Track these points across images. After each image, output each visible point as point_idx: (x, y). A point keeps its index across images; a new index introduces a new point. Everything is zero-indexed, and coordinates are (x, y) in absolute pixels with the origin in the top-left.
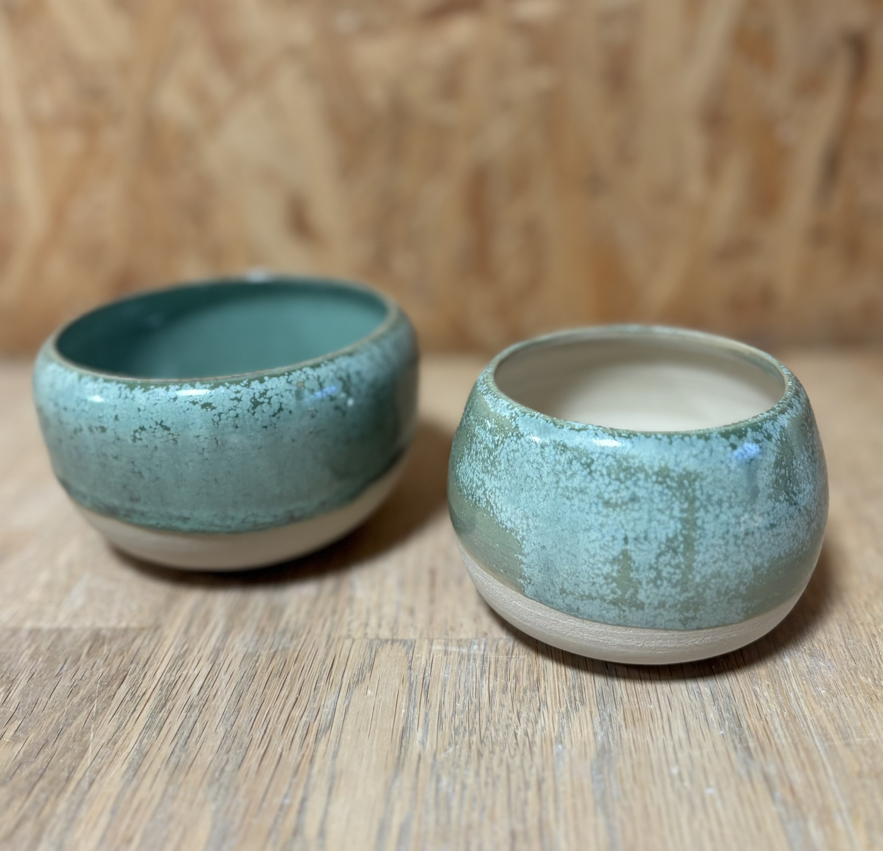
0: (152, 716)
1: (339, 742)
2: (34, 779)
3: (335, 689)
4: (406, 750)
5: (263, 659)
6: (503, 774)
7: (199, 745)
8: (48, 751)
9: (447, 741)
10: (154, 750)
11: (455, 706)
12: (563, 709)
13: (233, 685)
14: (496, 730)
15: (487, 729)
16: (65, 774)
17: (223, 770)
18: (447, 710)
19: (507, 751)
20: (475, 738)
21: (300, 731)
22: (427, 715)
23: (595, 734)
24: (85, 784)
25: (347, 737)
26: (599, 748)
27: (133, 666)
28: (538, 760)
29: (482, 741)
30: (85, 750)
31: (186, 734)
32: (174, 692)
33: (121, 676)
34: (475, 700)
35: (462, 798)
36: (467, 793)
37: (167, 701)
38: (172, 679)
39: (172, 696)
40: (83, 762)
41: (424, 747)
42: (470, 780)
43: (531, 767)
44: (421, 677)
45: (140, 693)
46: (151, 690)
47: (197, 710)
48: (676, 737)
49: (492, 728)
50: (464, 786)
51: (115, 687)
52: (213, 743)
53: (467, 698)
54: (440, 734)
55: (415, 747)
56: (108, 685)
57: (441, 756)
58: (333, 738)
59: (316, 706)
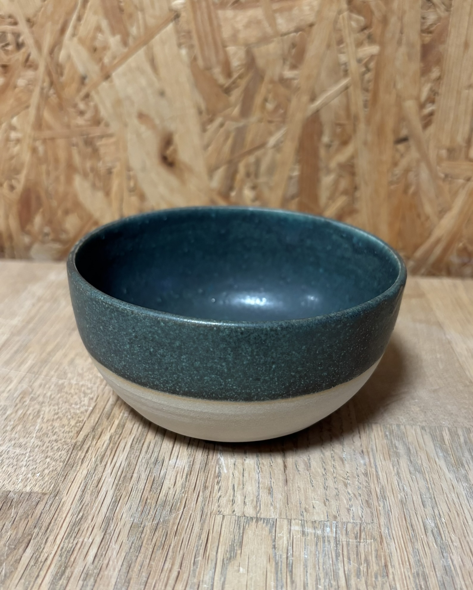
3: (211, 565)
5: (147, 530)
11: (317, 587)
13: (123, 554)
27: (36, 530)
32: (72, 559)
33: (26, 540)
34: (334, 583)
37: (66, 568)
38: (70, 545)
39: (70, 564)
44: (284, 556)
45: (42, 558)
46: (51, 556)
47: (92, 580)
51: (21, 550)
53: (327, 580)
56: (15, 549)
59: (196, 580)
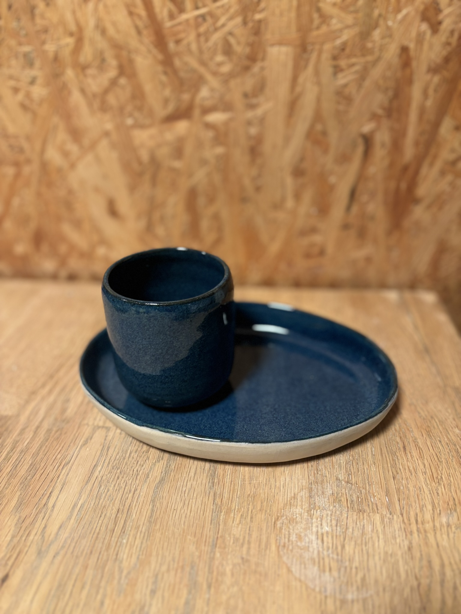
0: (7, 455)
1: (70, 470)
3: (75, 447)
4: (93, 474)
5: (53, 432)
6: (124, 487)
7: (21, 468)
9: (108, 472)
11: (116, 457)
12: (154, 461)
14: (127, 468)
15: (124, 467)
17: (26, 479)
18: (113, 459)
19: (128, 477)
20: (119, 471)
21: (58, 464)
22: (105, 460)
23: (162, 472)
25: (74, 467)
26: (161, 478)
28: (137, 482)
29: (121, 473)
31: (17, 463)
32: (17, 445)
34: (124, 455)
35: (106, 495)
36: (109, 493)
37: (14, 448)
41: (100, 474)
42: (111, 489)
43: (134, 484)
44: (108, 443)
45: (5, 444)
47: (23, 453)
48: (190, 476)
49: (126, 467)
50: (108, 491)
52: (26, 467)
53: (122, 454)
54: (107, 468)
55: (96, 473)
57: (104, 478)
58: (69, 468)
59: (67, 454)
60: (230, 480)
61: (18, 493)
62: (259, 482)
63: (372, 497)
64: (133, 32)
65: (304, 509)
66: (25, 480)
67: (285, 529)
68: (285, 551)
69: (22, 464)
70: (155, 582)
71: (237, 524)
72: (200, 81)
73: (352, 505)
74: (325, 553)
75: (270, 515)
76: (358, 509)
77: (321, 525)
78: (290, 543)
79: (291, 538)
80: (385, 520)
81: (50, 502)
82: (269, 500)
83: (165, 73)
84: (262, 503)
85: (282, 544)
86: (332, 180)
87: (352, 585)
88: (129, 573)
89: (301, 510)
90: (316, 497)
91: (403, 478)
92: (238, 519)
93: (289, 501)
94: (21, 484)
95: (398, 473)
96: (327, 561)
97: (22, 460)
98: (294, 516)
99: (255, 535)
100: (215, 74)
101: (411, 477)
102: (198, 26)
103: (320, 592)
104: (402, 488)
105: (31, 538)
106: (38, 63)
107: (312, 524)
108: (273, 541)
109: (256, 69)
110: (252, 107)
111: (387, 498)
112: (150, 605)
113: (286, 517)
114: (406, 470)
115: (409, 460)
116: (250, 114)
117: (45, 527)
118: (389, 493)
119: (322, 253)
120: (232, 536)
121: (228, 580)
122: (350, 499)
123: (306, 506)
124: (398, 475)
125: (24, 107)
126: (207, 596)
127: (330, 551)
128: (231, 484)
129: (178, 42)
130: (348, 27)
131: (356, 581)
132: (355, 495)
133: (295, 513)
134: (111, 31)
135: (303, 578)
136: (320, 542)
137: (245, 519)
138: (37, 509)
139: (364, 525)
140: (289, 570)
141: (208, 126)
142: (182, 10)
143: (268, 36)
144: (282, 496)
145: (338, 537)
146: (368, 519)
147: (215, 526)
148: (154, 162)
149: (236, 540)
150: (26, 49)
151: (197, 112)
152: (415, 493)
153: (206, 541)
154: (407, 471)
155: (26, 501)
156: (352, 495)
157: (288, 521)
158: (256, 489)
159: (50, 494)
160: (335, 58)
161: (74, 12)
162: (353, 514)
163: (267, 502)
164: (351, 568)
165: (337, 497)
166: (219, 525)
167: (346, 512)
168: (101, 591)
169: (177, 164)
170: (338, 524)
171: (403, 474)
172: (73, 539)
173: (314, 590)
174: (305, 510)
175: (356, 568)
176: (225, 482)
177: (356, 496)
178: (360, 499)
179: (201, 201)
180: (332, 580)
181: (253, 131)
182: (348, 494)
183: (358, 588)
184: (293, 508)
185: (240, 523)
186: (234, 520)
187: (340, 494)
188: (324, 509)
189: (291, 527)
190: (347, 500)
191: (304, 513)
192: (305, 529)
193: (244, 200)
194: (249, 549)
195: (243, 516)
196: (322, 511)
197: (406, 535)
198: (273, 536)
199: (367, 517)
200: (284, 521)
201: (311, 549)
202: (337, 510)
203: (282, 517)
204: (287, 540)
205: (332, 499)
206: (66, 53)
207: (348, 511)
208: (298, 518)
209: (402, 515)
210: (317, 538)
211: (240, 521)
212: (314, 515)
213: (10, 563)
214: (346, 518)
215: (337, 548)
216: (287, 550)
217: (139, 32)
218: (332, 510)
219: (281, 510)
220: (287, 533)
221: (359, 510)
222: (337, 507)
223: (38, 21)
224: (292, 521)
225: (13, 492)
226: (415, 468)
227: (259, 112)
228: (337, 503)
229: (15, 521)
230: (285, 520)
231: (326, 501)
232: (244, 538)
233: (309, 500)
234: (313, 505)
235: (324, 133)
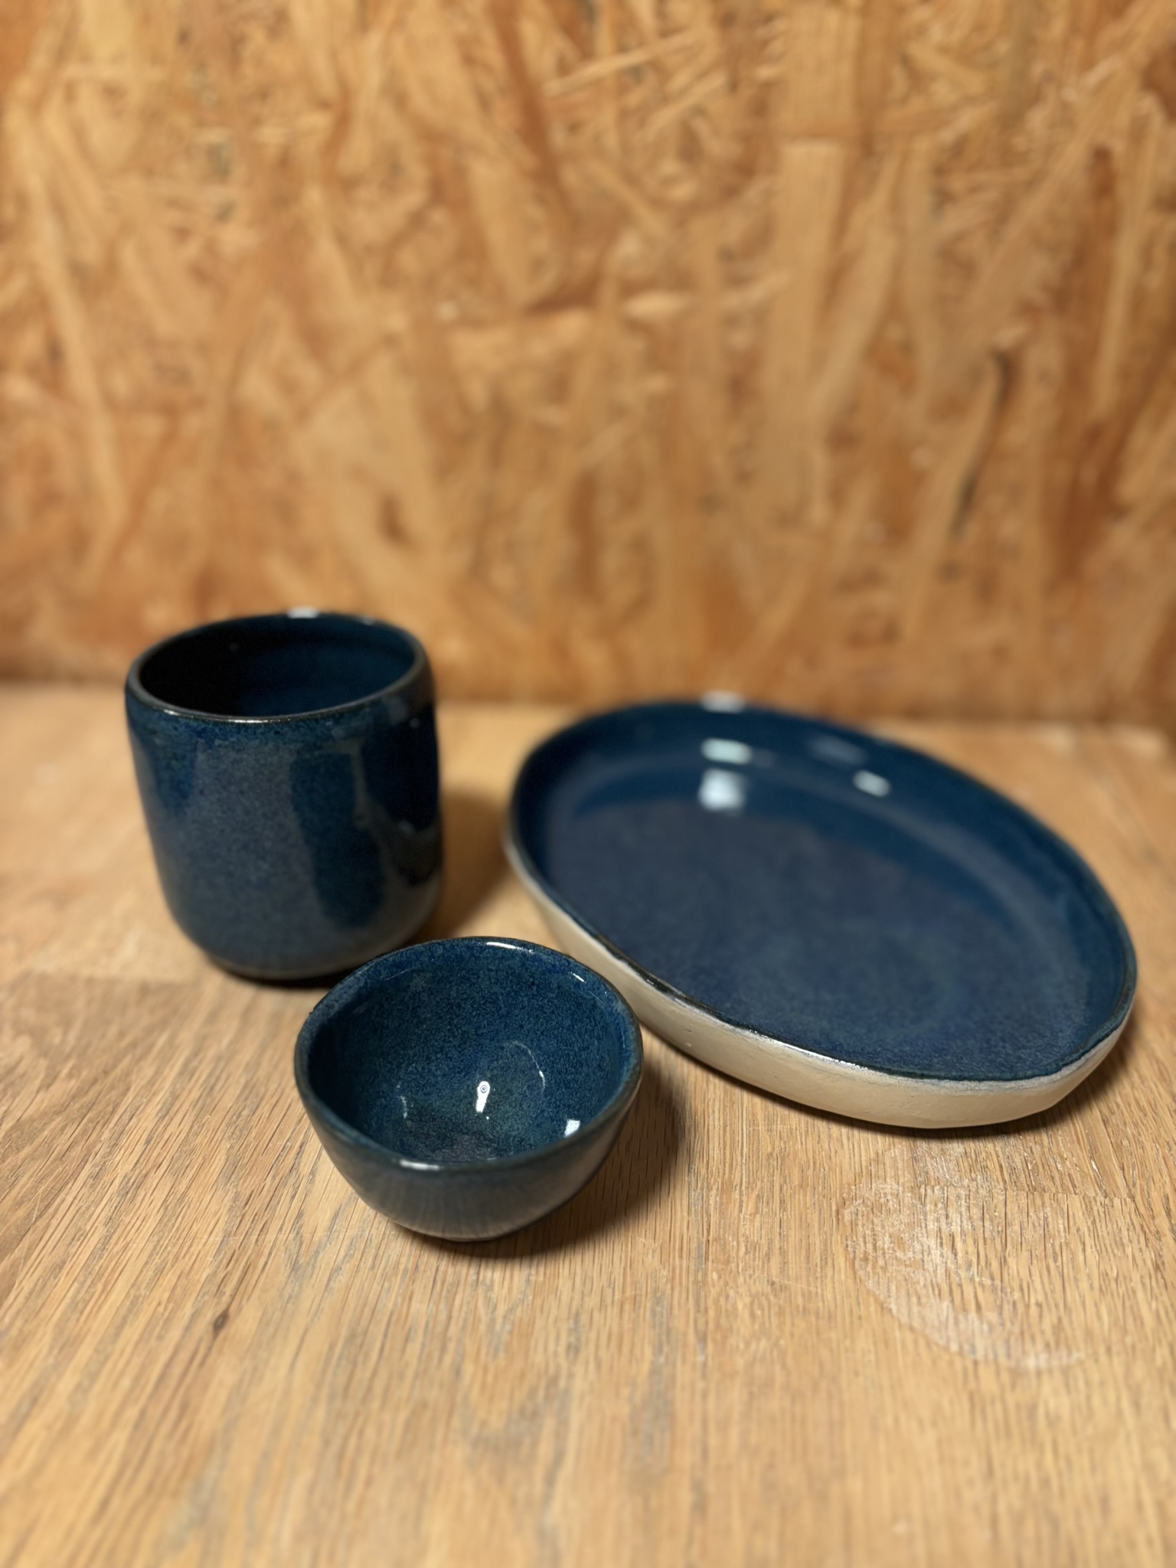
2: (84, 1111)
7: (222, 1092)
8: (97, 1087)
10: (185, 1093)
16: (110, 1108)
17: (240, 1115)
24: (126, 1117)
30: (128, 1089)
31: (213, 1082)
40: (125, 1099)
52: (234, 1091)
60: (722, 1122)
61: (226, 1145)
62: (791, 1129)
63: (1058, 1159)
64: (470, 103)
65: (903, 1185)
66: (237, 1118)
67: (863, 1225)
68: (869, 1268)
69: (223, 1085)
70: (575, 1330)
71: (750, 1215)
72: (622, 218)
73: (1014, 1177)
74: (963, 1273)
75: (824, 1197)
76: (1028, 1186)
77: (947, 1217)
78: (880, 1252)
79: (879, 1243)
80: (1095, 1209)
81: (302, 1164)
82: (818, 1165)
83: (541, 200)
84: (802, 1172)
85: (860, 1254)
86: (922, 457)
87: (1033, 1339)
88: (511, 1310)
89: (895, 1186)
90: (928, 1159)
91: (1128, 1123)
92: (751, 1205)
93: (867, 1167)
94: (228, 1125)
95: (1113, 1113)
96: (969, 1290)
97: (224, 1076)
98: (880, 1198)
99: (794, 1236)
100: (657, 203)
101: (1145, 1122)
102: (622, 90)
103: (961, 1352)
104: (1125, 1143)
105: (270, 1237)
106: (239, 171)
107: (925, 1215)
108: (838, 1250)
109: (753, 193)
110: (737, 281)
111: (1093, 1163)
112: (571, 1376)
113: (864, 1201)
114: (1132, 1107)
115: (1136, 1085)
116: (734, 300)
117: (300, 1215)
118: (1096, 1152)
119: (890, 634)
120: (742, 1239)
121: (744, 1326)
122: (1007, 1165)
123: (906, 1178)
124: (1113, 1117)
125: (200, 274)
126: (700, 1358)
127: (974, 1269)
128: (725, 1131)
129: (574, 128)
130: (970, 100)
131: (1043, 1332)
132: (1018, 1156)
133: (882, 1191)
134: (419, 100)
135: (916, 1324)
136: (947, 1250)
137: (768, 1203)
138: (274, 1177)
139: (1046, 1219)
140: (883, 1308)
141: (635, 326)
142: (586, 52)
143: (786, 116)
144: (847, 1156)
145: (988, 1242)
146: (1055, 1205)
147: (699, 1218)
148: (501, 410)
149: (752, 1247)
150: (214, 136)
151: (608, 293)
152: (1158, 1154)
153: (681, 1249)
154: (1134, 1107)
155: (246, 1160)
156: (1012, 1156)
157: (870, 1209)
158: (785, 1143)
159: (301, 1147)
160: (940, 171)
161: (333, 55)
162: (1017, 1195)
163: (814, 1170)
164: (1028, 1306)
165: (976, 1160)
166: (709, 1215)
167: (1002, 1191)
168: (451, 1347)
169: (554, 416)
170: (987, 1216)
171: (1125, 1113)
172: (369, 1240)
173: (946, 1349)
174: (906, 1186)
175: (1039, 1305)
176: (711, 1128)
177: (1021, 1159)
178: (1031, 1163)
179: (607, 505)
180: (985, 1327)
181: (740, 339)
182: (1001, 1155)
183: (1047, 1345)
184: (876, 1182)
185: (757, 1212)
186: (741, 1206)
187: (984, 1154)
188: (949, 1184)
189: (876, 1221)
190: (1001, 1166)
191: (904, 1192)
192: (911, 1226)
193: (710, 503)
194: (784, 1264)
195: (763, 1197)
196: (945, 1188)
197: (1146, 1239)
198: (836, 1238)
199: (1053, 1202)
200: (859, 1209)
201: (929, 1266)
202: (979, 1186)
203: (854, 1201)
204: (870, 1246)
205: (966, 1164)
206: (309, 150)
207: (1006, 1190)
208: (891, 1203)
209: (1133, 1198)
210: (941, 1244)
211: (757, 1208)
212: (928, 1197)
213: (229, 1290)
214: (1003, 1203)
215: (988, 1264)
216: (874, 1267)
217: (484, 103)
218: (968, 1186)
219: (849, 1185)
220: (868, 1232)
221: (1031, 1188)
222: (979, 1182)
223: (249, 71)
224: (876, 1208)
225: (213, 1144)
226: (1153, 1103)
227: (755, 294)
228: (977, 1173)
229: (228, 1202)
230: (862, 1205)
231: (952, 1168)
232: (770, 1242)
233: (913, 1166)
234: (923, 1176)
235: (907, 348)
